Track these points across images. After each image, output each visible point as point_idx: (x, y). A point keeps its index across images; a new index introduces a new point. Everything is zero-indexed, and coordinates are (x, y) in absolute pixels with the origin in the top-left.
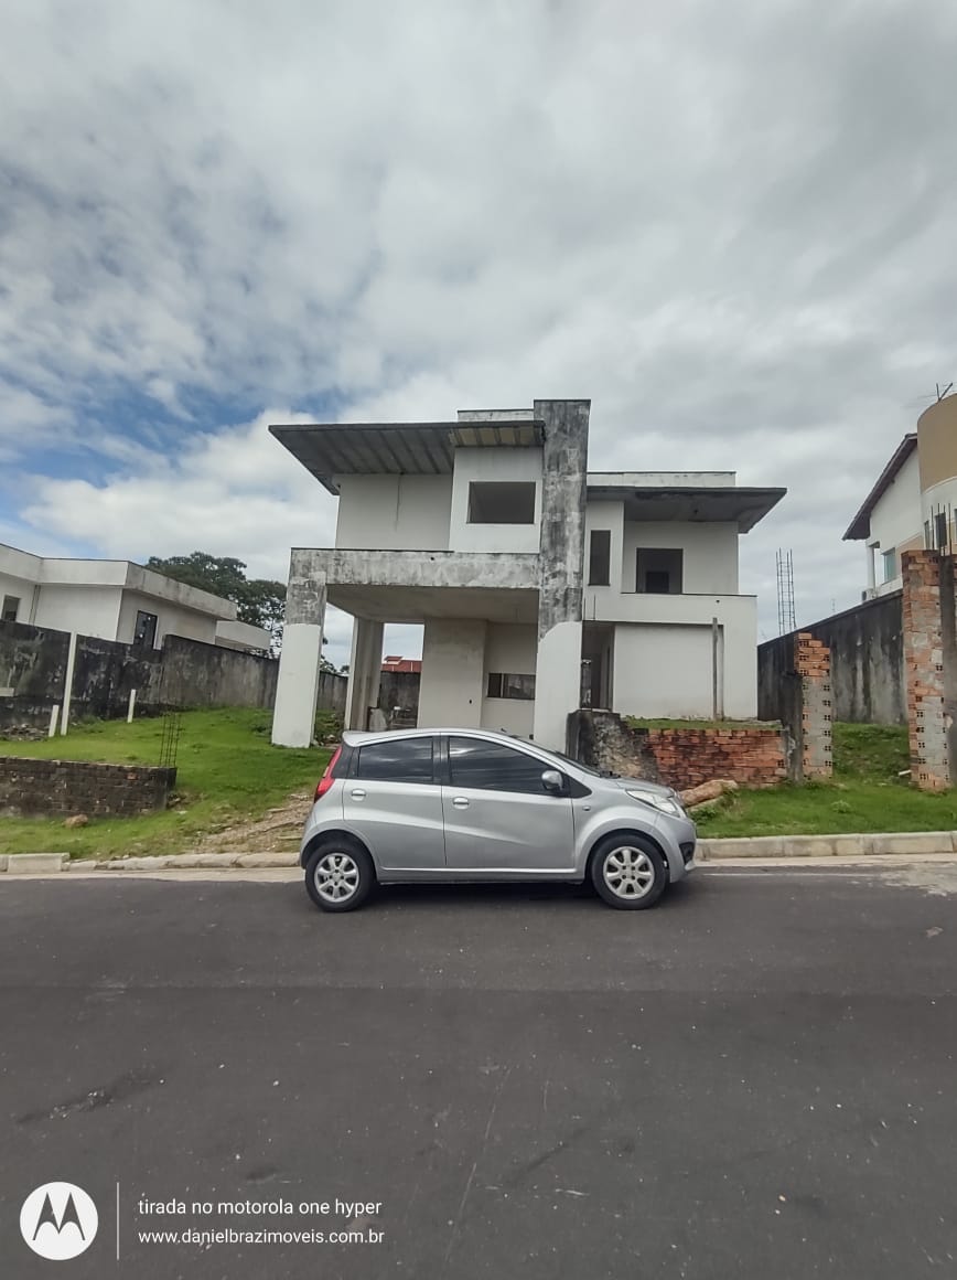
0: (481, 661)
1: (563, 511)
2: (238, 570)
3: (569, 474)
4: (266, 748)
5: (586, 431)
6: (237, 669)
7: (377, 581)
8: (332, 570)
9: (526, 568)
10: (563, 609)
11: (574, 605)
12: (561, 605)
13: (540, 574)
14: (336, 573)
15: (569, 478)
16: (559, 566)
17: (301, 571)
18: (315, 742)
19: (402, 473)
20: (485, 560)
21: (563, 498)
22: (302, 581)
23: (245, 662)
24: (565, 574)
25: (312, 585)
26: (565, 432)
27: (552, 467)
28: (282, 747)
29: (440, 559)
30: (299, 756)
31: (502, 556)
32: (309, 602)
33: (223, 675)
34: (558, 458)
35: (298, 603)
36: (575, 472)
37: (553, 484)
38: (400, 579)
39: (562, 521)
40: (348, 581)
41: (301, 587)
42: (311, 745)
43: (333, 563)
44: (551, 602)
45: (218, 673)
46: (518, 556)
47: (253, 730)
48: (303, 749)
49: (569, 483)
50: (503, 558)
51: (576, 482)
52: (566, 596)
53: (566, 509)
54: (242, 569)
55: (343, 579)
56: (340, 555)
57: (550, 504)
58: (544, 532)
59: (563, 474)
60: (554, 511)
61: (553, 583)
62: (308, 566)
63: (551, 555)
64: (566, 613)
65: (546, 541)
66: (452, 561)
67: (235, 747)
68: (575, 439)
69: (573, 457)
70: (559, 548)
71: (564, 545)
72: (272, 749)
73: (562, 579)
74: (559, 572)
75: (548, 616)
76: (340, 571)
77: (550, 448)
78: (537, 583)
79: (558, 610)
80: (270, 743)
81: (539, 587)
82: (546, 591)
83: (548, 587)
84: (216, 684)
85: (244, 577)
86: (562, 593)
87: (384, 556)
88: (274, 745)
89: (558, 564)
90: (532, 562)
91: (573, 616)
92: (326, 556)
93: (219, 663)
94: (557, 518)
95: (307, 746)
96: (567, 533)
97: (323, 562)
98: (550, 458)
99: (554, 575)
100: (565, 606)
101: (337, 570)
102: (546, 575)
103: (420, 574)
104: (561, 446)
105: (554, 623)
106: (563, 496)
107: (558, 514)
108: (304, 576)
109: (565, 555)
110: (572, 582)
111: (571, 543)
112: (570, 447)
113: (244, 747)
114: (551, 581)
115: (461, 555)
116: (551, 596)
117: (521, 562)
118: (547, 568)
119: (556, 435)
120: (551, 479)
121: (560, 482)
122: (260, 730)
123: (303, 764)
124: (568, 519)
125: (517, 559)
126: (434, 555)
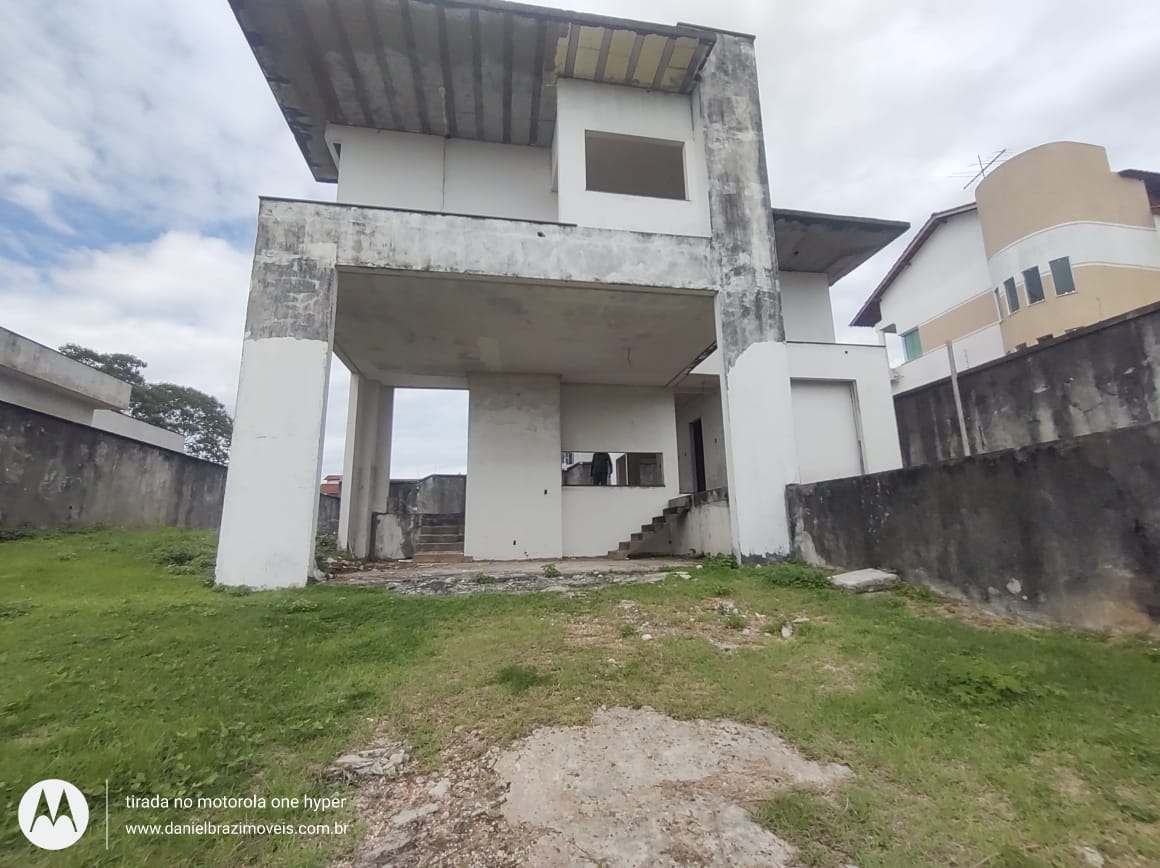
0: (557, 433)
1: (737, 180)
2: (134, 370)
3: (740, 130)
4: (207, 597)
5: (754, 75)
6: (128, 469)
7: (441, 264)
8: (349, 242)
9: (695, 259)
10: (757, 323)
11: (770, 317)
12: (752, 316)
13: (717, 269)
14: (358, 246)
15: (740, 136)
16: (743, 259)
17: (281, 239)
18: (318, 574)
19: (448, 137)
20: (629, 242)
21: (735, 162)
22: (285, 258)
23: (144, 459)
24: (753, 272)
25: (308, 267)
26: (726, 73)
27: (715, 118)
28: (243, 592)
29: (553, 234)
30: (297, 610)
31: (656, 238)
32: (301, 296)
33: (98, 474)
34: (721, 106)
35: (276, 299)
36: (747, 128)
37: (718, 140)
38: (486, 264)
39: (739, 194)
40: (382, 264)
41: (283, 270)
42: (311, 580)
43: (351, 229)
44: (738, 311)
45: (89, 473)
46: (681, 239)
47: (164, 561)
48: (295, 591)
49: (740, 142)
50: (657, 243)
51: (750, 142)
52: (758, 301)
53: (742, 179)
54: (140, 369)
55: (370, 258)
56: (365, 218)
57: (718, 168)
58: (715, 208)
59: (730, 128)
60: (725, 178)
61: (737, 284)
62: (297, 233)
63: (728, 241)
64: (761, 329)
65: (720, 220)
66: (573, 240)
67: (116, 603)
68: (741, 85)
69: (742, 106)
70: (738, 232)
71: (745, 228)
72: (219, 597)
73: (750, 277)
74: (743, 267)
75: (736, 332)
76: (365, 244)
77: (707, 91)
78: (714, 283)
79: (750, 324)
80: (212, 583)
81: (717, 287)
82: (729, 295)
83: (730, 289)
84: (84, 492)
85: (141, 380)
86: (753, 298)
87: (451, 225)
88: (222, 589)
89: (741, 255)
90: (702, 250)
91: (772, 333)
92: (334, 218)
93: (91, 456)
94: (731, 189)
95: (302, 583)
96: (747, 212)
97: (329, 225)
98: (710, 105)
99: (738, 272)
100: (759, 317)
101: (359, 242)
102: (725, 271)
103: (520, 257)
104: (724, 90)
105: (746, 343)
106: (734, 158)
107: (732, 184)
108: (288, 249)
109: (749, 243)
110: (764, 283)
111: (754, 226)
112: (736, 95)
113: (143, 601)
114: (734, 279)
115: (588, 232)
116: (737, 302)
117: (685, 248)
118: (725, 260)
119: (714, 75)
120: (716, 134)
121: (728, 139)
122: (180, 560)
123: (315, 628)
124: (747, 192)
125: (679, 243)
126: (543, 228)
